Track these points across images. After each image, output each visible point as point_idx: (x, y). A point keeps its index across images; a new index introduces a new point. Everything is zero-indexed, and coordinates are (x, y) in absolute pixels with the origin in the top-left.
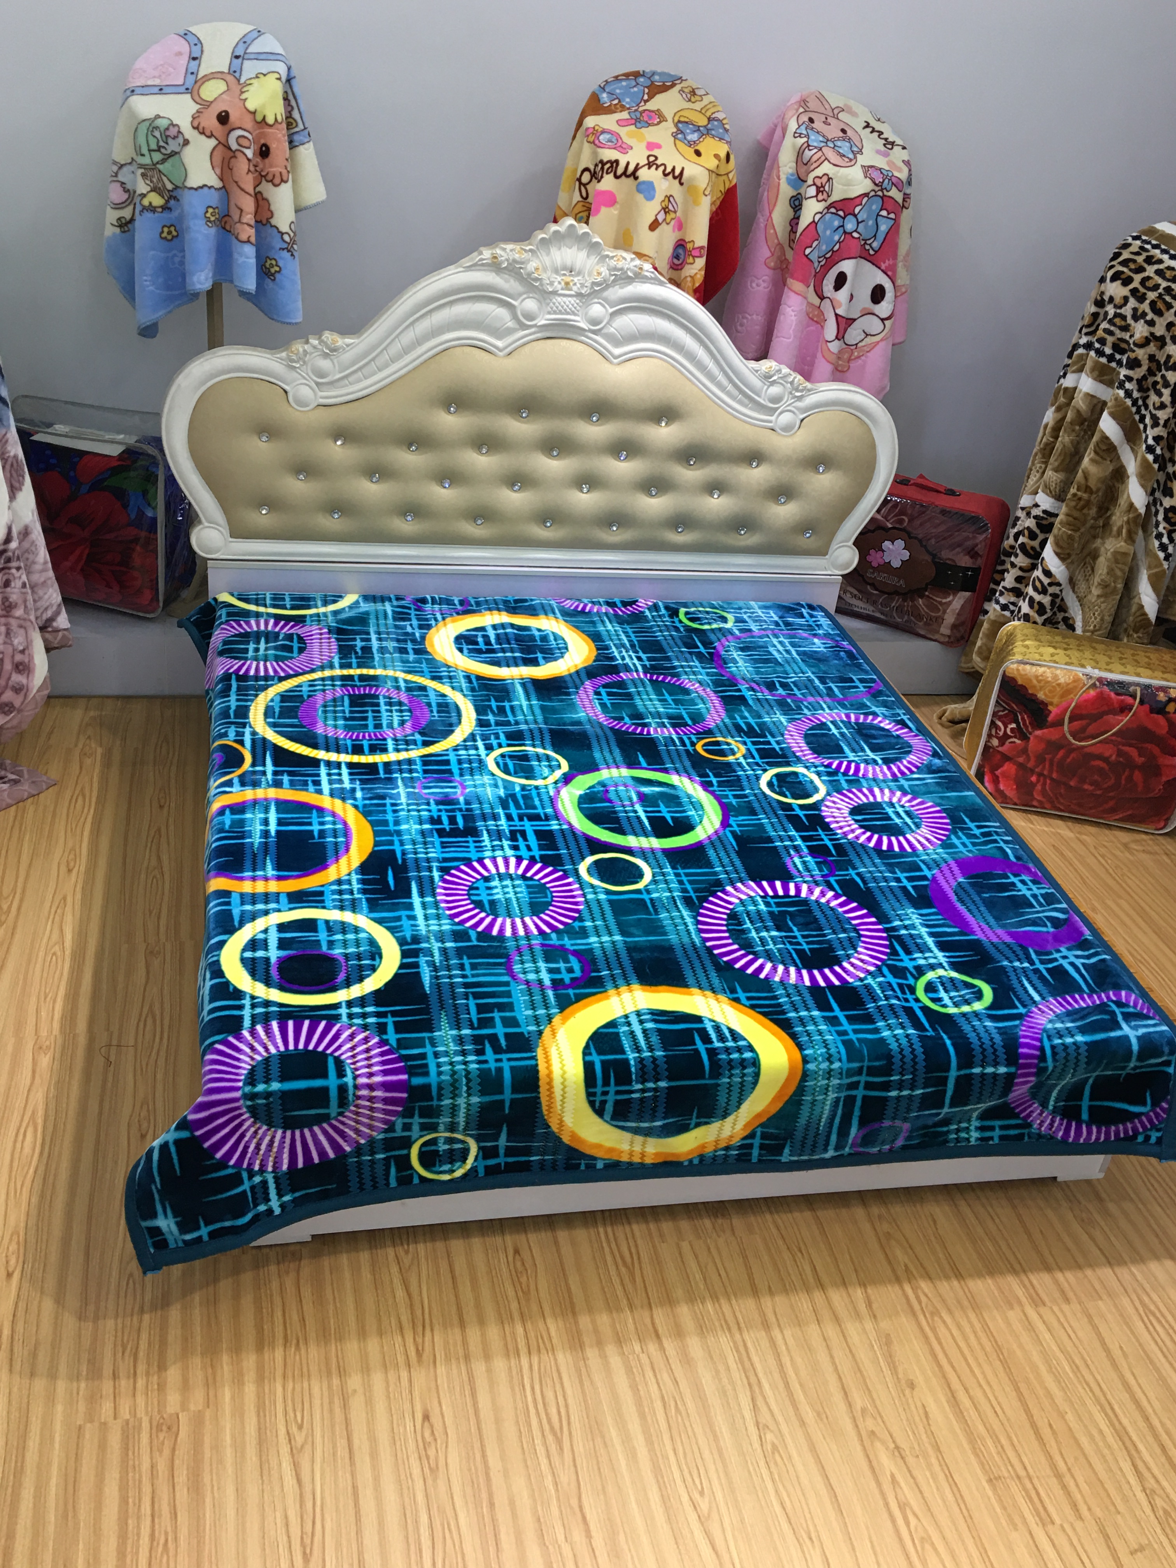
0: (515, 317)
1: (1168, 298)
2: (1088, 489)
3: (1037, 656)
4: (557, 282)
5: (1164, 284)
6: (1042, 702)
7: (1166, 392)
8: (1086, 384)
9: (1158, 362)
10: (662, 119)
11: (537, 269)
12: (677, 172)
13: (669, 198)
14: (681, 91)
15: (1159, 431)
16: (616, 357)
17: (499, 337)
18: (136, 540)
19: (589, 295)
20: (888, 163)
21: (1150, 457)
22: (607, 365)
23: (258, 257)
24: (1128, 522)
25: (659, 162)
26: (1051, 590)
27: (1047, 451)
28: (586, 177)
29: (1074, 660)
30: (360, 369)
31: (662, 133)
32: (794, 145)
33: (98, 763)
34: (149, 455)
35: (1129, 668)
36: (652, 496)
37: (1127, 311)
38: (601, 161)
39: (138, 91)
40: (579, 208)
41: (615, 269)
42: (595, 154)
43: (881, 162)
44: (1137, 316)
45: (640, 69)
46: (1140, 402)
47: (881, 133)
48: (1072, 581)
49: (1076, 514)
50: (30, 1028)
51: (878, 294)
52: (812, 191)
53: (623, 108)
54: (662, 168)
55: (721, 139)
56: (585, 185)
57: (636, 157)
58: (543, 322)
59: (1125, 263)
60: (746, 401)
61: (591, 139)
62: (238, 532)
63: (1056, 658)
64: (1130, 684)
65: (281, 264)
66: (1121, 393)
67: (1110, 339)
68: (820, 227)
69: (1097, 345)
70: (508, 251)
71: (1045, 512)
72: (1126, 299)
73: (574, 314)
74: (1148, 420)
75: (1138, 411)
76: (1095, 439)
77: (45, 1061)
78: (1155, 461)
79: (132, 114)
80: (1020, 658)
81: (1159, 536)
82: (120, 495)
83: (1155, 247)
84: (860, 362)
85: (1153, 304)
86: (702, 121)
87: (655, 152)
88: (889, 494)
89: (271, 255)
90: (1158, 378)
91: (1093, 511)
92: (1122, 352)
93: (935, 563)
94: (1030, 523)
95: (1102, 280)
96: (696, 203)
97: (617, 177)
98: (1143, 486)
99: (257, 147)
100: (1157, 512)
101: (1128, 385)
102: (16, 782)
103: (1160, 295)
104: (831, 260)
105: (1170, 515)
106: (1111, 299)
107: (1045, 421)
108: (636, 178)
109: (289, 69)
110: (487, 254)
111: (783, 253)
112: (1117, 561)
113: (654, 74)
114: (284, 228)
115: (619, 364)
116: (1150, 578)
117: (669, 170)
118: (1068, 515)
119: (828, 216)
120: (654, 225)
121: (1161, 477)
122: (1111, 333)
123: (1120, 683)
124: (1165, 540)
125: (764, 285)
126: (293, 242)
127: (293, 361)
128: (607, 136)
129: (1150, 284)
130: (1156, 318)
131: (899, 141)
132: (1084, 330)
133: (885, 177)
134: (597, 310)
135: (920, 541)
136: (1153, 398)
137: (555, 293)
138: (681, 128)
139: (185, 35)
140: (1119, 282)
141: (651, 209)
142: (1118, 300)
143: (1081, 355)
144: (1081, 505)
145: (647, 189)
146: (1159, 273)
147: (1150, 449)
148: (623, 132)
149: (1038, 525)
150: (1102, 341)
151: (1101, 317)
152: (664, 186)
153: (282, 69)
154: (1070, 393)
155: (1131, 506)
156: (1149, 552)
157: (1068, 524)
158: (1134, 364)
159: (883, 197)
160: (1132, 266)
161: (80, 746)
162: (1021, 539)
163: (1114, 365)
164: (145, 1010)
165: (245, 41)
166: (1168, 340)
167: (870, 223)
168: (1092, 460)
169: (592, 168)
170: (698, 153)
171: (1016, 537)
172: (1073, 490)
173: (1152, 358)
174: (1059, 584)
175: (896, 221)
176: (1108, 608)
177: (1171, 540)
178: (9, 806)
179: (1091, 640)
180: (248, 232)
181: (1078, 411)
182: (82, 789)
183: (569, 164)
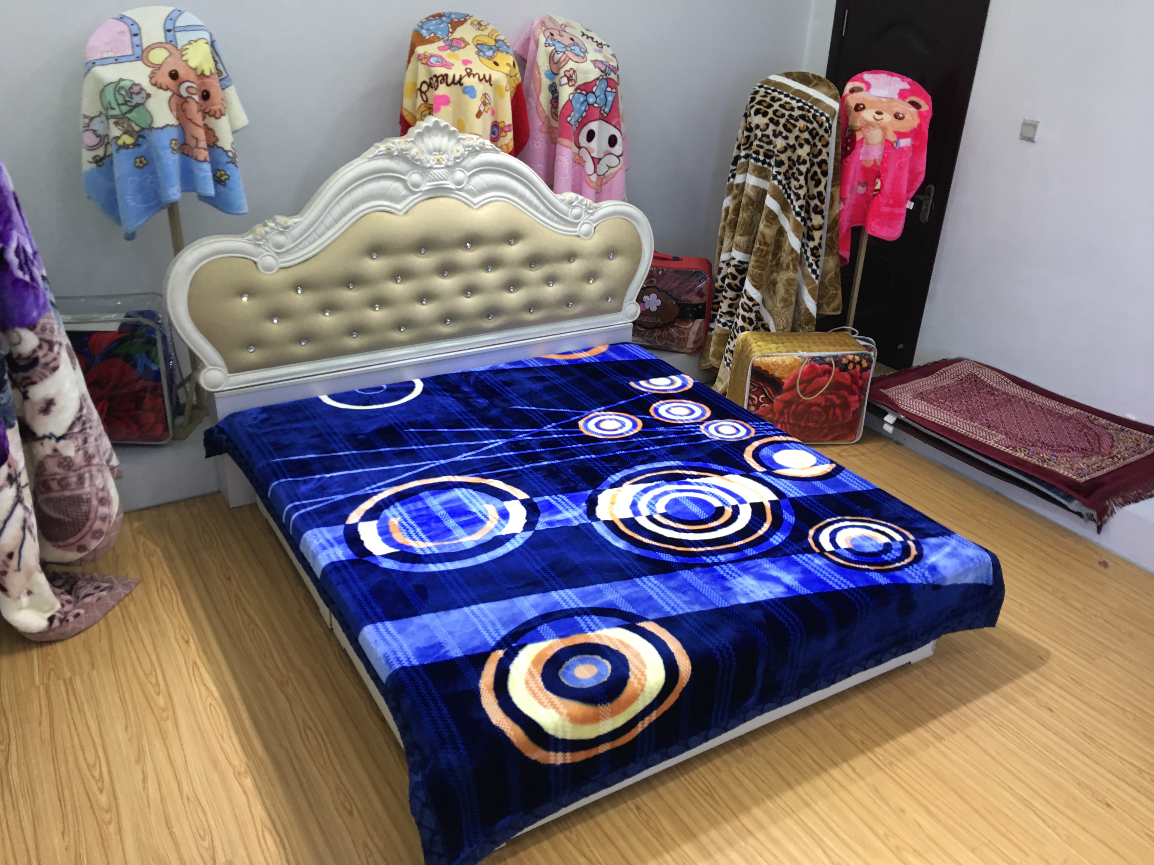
0: (407, 187)
1: (792, 121)
2: (766, 244)
3: (769, 351)
4: (431, 160)
5: (787, 113)
6: (778, 378)
7: (802, 178)
8: (752, 180)
9: (793, 161)
10: (467, 44)
11: (417, 153)
12: (487, 78)
13: (485, 95)
14: (472, 24)
15: (802, 202)
16: (475, 205)
17: (398, 202)
18: (144, 390)
19: (453, 166)
20: (605, 57)
21: (799, 219)
22: (471, 210)
23: (212, 171)
24: (792, 260)
25: (474, 72)
26: (754, 309)
27: (733, 225)
28: (425, 88)
29: (790, 349)
30: (305, 239)
31: (469, 53)
32: (546, 52)
33: (163, 560)
34: (147, 326)
35: (821, 347)
36: (511, 292)
37: (769, 132)
38: (435, 76)
39: (97, 63)
40: (423, 108)
41: (468, 146)
42: (430, 72)
43: (600, 57)
44: (776, 135)
45: (441, 11)
46: (787, 186)
47: (592, 38)
48: (763, 301)
49: (762, 260)
50: (224, 763)
51: (613, 141)
52: (565, 80)
53: (439, 39)
54: (477, 76)
55: (507, 53)
56: (425, 93)
57: (457, 71)
58: (425, 188)
59: (760, 103)
60: (560, 220)
61: (424, 61)
62: (234, 368)
63: (779, 349)
64: (825, 357)
65: (228, 173)
66: (776, 182)
67: (762, 151)
68: (574, 102)
69: (754, 155)
70: (398, 143)
71: (739, 262)
72: (767, 125)
73: (445, 179)
74: (792, 197)
75: (786, 192)
76: (764, 213)
77: (248, 782)
78: (802, 221)
79: (97, 80)
80: (759, 354)
81: (810, 265)
82: (129, 358)
83: (774, 91)
84: (607, 185)
85: (785, 126)
86: (492, 43)
87: (469, 66)
88: (652, 266)
89: (220, 168)
90: (795, 170)
91: (770, 257)
92: (770, 157)
93: (679, 305)
94: (732, 270)
95: (746, 116)
96: (502, 96)
97: (448, 85)
98: (797, 237)
99: (200, 93)
100: (806, 251)
101: (779, 177)
102: (110, 588)
103: (787, 120)
104: (583, 122)
105: (815, 251)
106: (757, 127)
107: (725, 206)
108: (461, 85)
109: (211, 35)
110: (382, 147)
111: (549, 122)
112: (790, 285)
113: (450, 14)
114: (228, 147)
115: (478, 209)
116: (809, 292)
117: (482, 77)
118: (757, 261)
119: (577, 95)
120: (479, 115)
121: (805, 230)
122: (761, 147)
123: (821, 358)
124: (814, 267)
125: (541, 144)
126: (235, 156)
127: (259, 240)
128: (436, 59)
129: (778, 114)
130: (788, 134)
131: (604, 43)
132: (742, 147)
133: (606, 66)
134: (459, 175)
135: (667, 293)
136: (794, 183)
137: (431, 168)
138: (480, 48)
139: (122, 18)
140: (760, 116)
141: (475, 104)
142: (762, 126)
143: (743, 163)
144: (762, 254)
145: (470, 91)
146: (781, 106)
147: (798, 214)
148: (445, 54)
149: (737, 270)
150: (757, 153)
151: (752, 138)
152: (481, 88)
153: (207, 36)
154: (742, 187)
155: (792, 250)
156: (805, 276)
157: (758, 267)
158: (780, 164)
159: (607, 79)
160: (765, 104)
161: (141, 549)
162: (727, 281)
163: (766, 166)
164: (301, 725)
165: (170, 18)
166: (797, 146)
167: (602, 96)
168: (765, 226)
169: (428, 81)
170: (496, 64)
171: (723, 280)
172: (757, 246)
173: (790, 159)
174: (758, 305)
175: (616, 93)
176: (789, 313)
177: (818, 266)
178: (114, 607)
179: (784, 335)
180: (204, 154)
181: (750, 197)
182: (162, 581)
183: (409, 79)
